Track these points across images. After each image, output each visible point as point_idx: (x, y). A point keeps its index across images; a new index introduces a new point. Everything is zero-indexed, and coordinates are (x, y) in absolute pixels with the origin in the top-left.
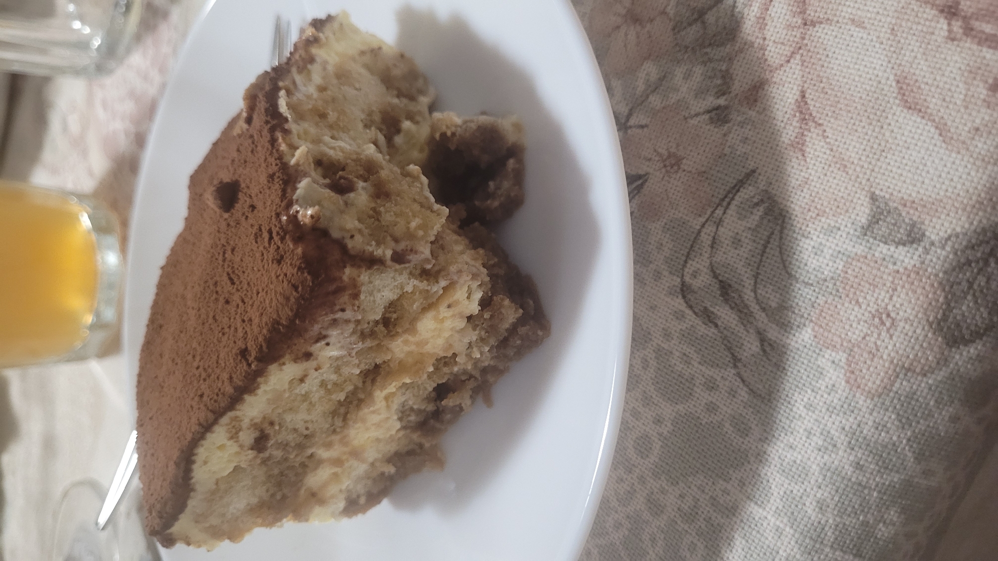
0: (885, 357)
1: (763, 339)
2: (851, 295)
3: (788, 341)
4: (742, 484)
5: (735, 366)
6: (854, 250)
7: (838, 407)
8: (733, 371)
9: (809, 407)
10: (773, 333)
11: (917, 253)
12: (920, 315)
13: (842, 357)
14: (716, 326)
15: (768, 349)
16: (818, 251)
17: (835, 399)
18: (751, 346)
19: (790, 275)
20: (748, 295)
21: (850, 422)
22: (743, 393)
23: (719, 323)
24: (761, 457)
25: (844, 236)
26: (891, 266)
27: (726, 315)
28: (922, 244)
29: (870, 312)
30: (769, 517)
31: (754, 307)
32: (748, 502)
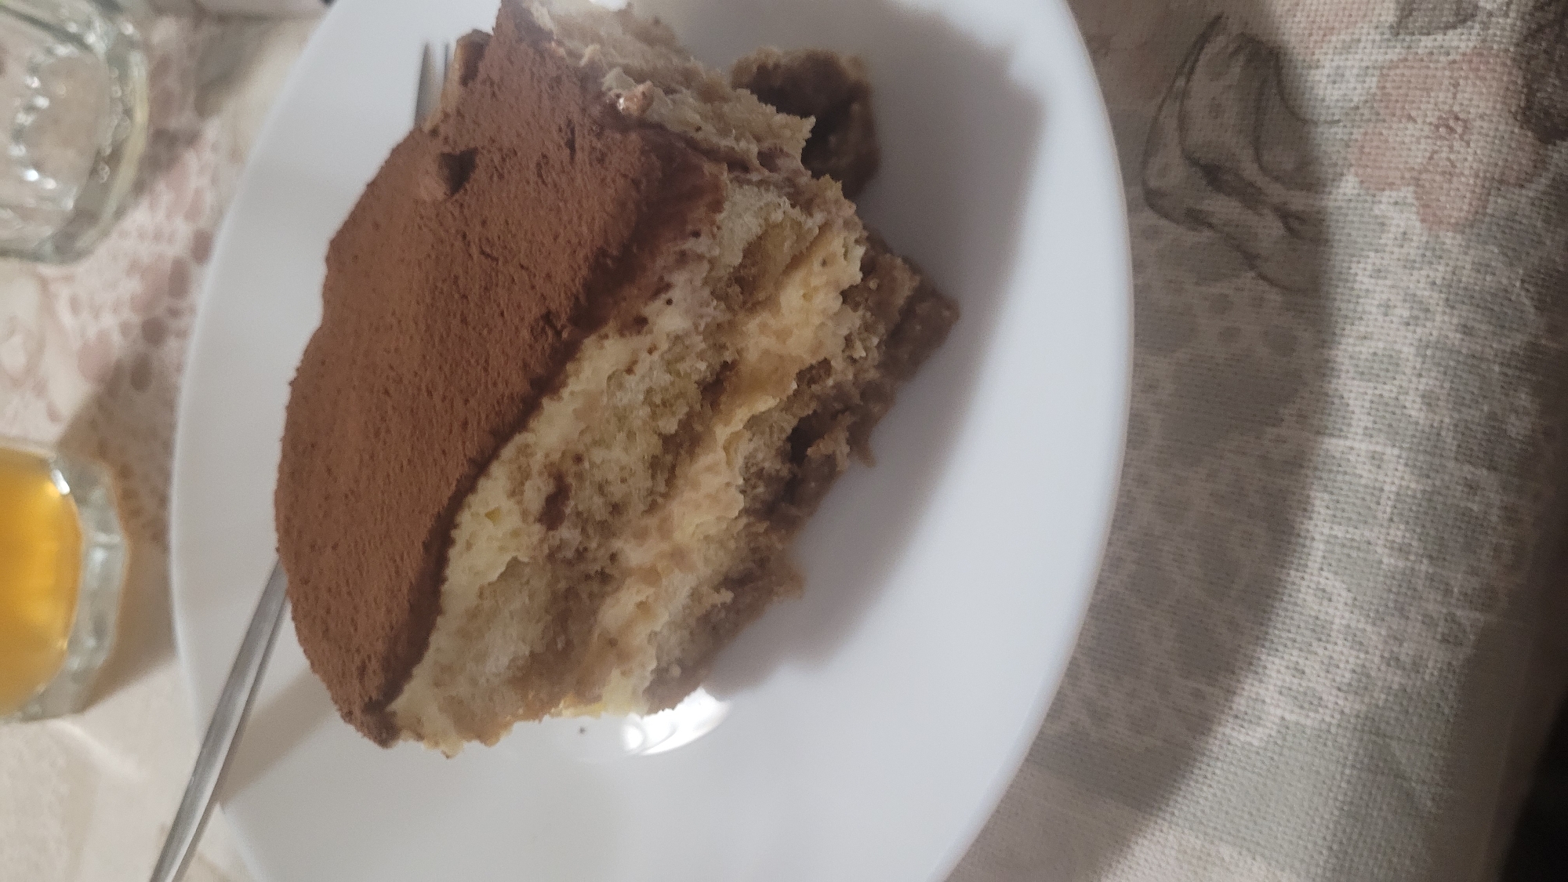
0: (1467, 172)
1: (1285, 215)
2: (1398, 112)
3: (1324, 203)
4: (1302, 417)
5: (1252, 267)
6: (1388, 57)
7: (1419, 259)
8: (1252, 274)
9: (1378, 273)
10: (1298, 201)
11: (1474, 32)
12: (1499, 106)
13: (1407, 193)
14: (1210, 226)
15: (1295, 225)
16: (1338, 77)
17: (1412, 250)
18: (1268, 231)
19: (1305, 122)
20: (1250, 170)
21: (1440, 272)
22: (1274, 297)
23: (1214, 221)
24: (1324, 369)
25: (1369, 45)
26: (1443, 58)
27: (1222, 207)
28: (1478, 19)
29: (1431, 124)
30: (1356, 445)
31: (1261, 181)
32: (1320, 438)
